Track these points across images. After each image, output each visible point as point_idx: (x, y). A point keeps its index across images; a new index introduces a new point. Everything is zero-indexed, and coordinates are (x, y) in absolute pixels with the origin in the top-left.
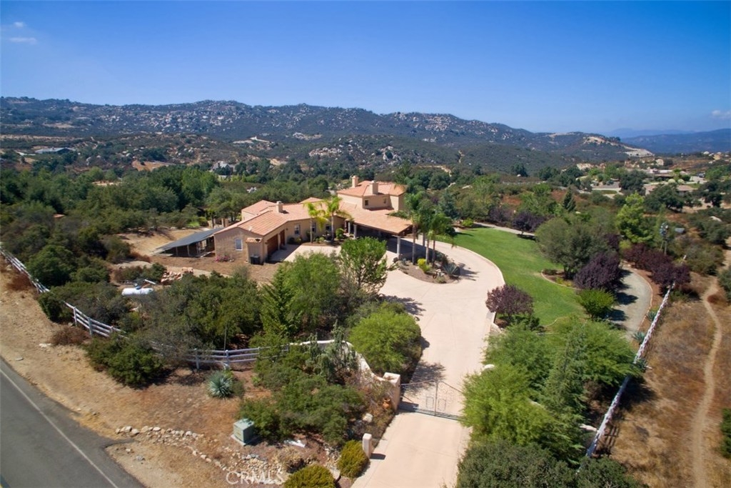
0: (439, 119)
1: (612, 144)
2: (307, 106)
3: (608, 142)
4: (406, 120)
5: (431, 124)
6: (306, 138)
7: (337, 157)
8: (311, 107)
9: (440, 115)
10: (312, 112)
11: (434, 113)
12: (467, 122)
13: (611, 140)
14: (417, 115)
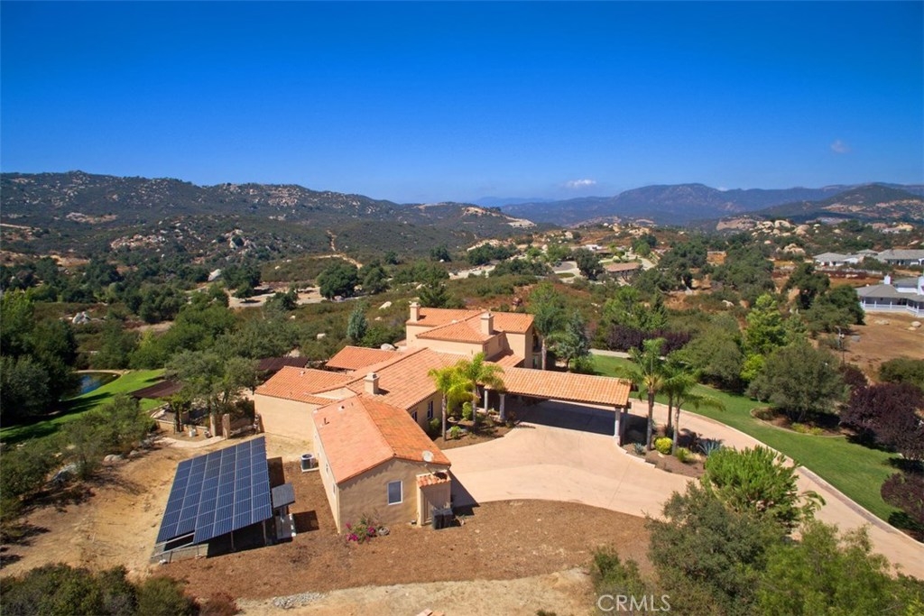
0: (285, 191)
1: (494, 215)
2: (85, 175)
3: (489, 213)
4: (240, 193)
5: (276, 198)
6: (92, 220)
7: (158, 247)
8: (91, 176)
9: (285, 187)
10: (95, 183)
11: (276, 183)
12: (320, 194)
13: (491, 210)
14: (255, 186)
